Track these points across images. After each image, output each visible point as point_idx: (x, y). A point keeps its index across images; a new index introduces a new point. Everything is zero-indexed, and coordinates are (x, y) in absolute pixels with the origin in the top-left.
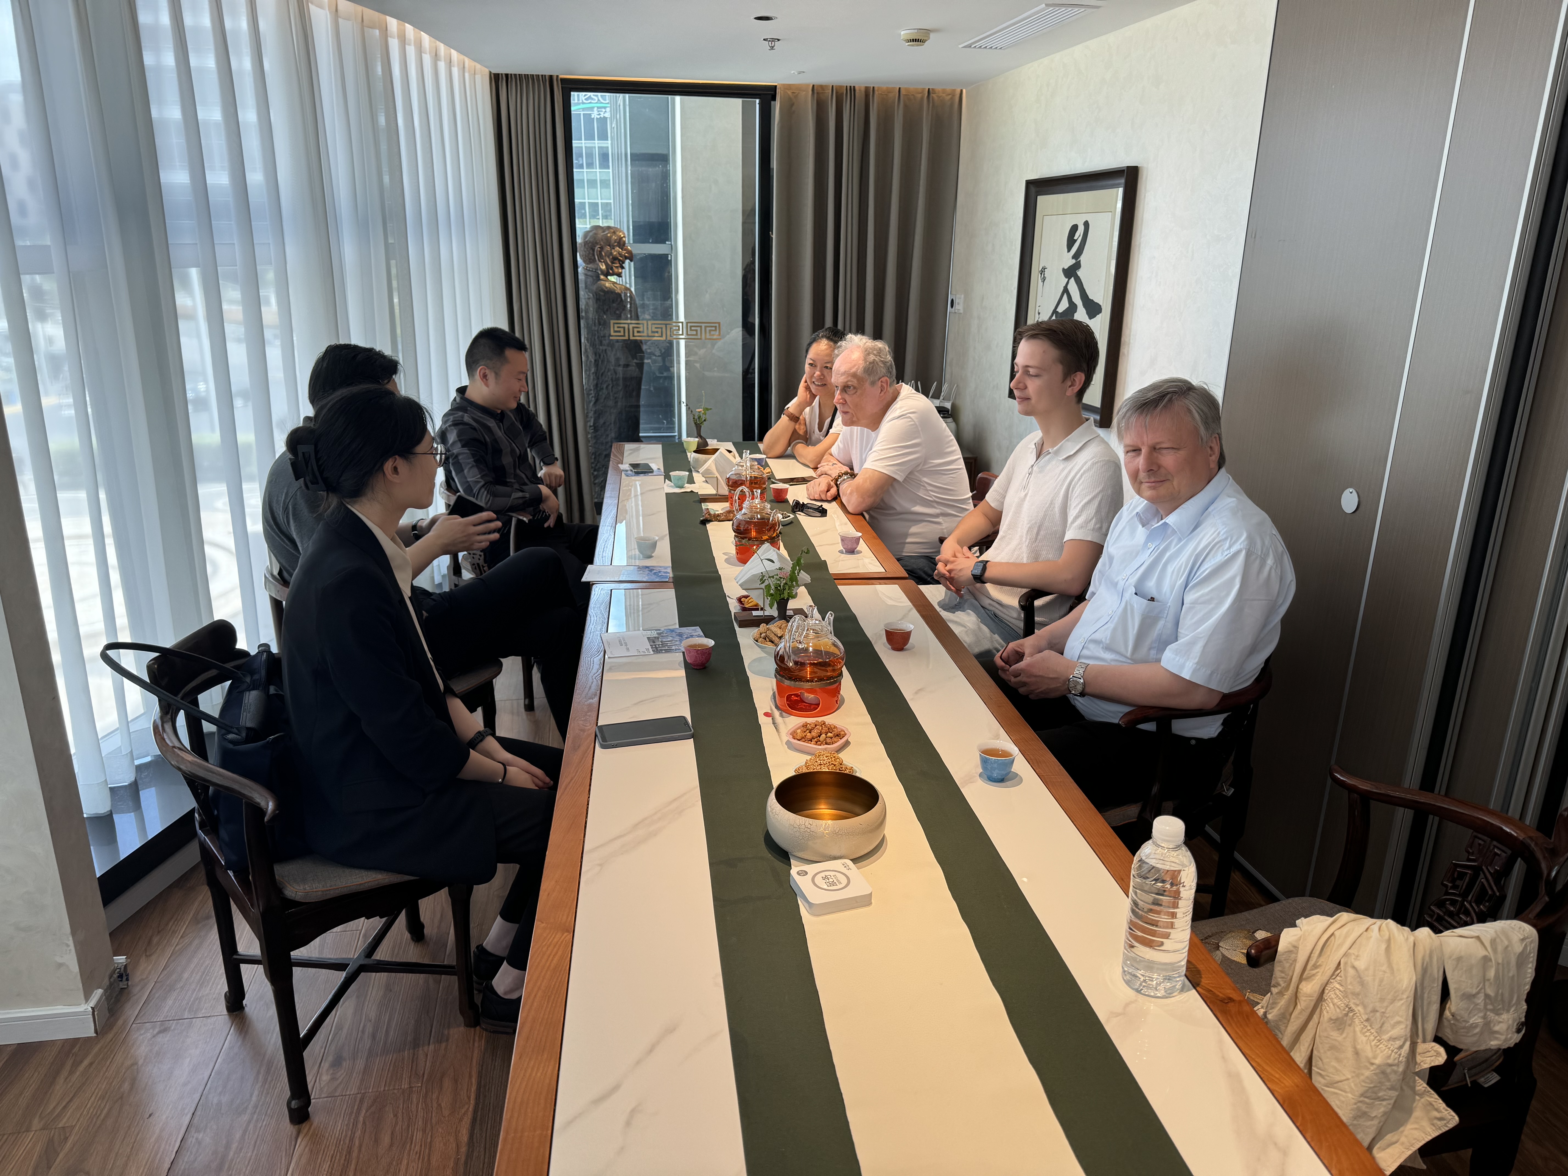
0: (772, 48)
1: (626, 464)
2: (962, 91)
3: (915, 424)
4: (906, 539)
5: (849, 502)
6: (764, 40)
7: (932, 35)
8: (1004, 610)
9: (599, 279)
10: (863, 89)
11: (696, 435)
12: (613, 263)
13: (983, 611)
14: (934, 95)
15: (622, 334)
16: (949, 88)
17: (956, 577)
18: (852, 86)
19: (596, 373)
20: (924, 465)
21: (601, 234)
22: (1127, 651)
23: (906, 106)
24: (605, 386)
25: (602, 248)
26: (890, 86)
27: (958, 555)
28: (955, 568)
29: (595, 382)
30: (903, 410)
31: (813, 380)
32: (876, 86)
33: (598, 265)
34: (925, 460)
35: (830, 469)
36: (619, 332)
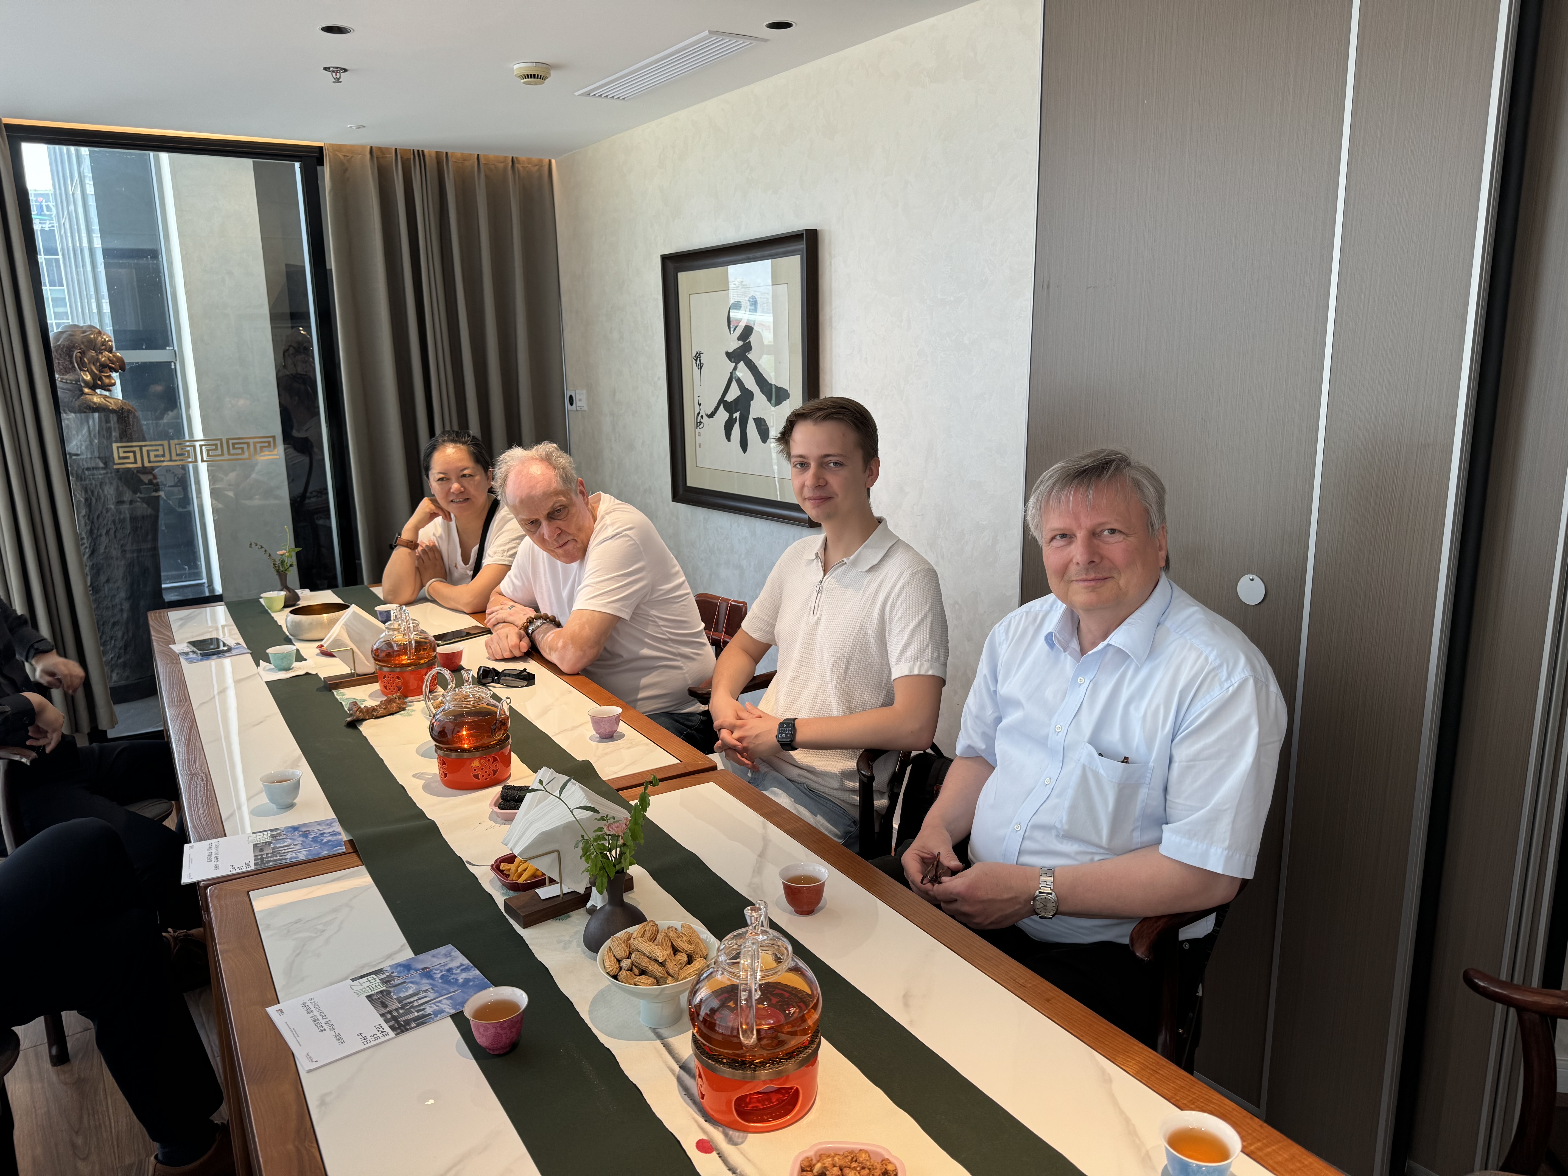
0: (338, 80)
1: (181, 642)
2: (550, 161)
3: (636, 543)
4: (638, 694)
5: (562, 659)
6: (325, 69)
7: (553, 73)
8: (819, 780)
9: (83, 393)
10: (434, 155)
11: (280, 587)
12: (101, 371)
13: (793, 786)
14: (519, 166)
15: (132, 460)
16: (535, 157)
17: (751, 746)
18: (420, 149)
19: (89, 516)
20: (651, 595)
21: (79, 336)
22: (1100, 837)
23: (487, 177)
24: (104, 531)
25: (83, 353)
26: (466, 152)
27: (743, 714)
28: (746, 734)
29: (89, 528)
30: (615, 527)
31: (451, 498)
32: (449, 151)
33: (79, 375)
34: (652, 588)
35: (511, 615)
36: (127, 458)
